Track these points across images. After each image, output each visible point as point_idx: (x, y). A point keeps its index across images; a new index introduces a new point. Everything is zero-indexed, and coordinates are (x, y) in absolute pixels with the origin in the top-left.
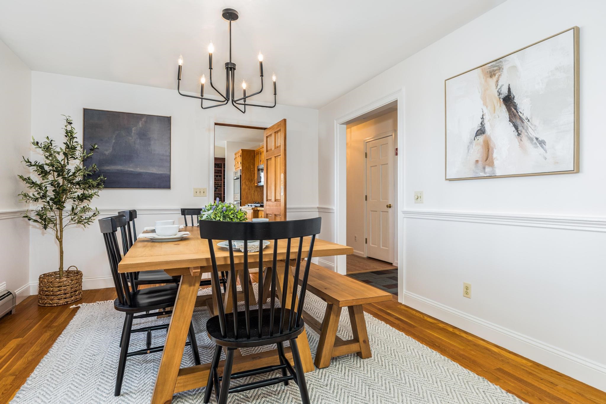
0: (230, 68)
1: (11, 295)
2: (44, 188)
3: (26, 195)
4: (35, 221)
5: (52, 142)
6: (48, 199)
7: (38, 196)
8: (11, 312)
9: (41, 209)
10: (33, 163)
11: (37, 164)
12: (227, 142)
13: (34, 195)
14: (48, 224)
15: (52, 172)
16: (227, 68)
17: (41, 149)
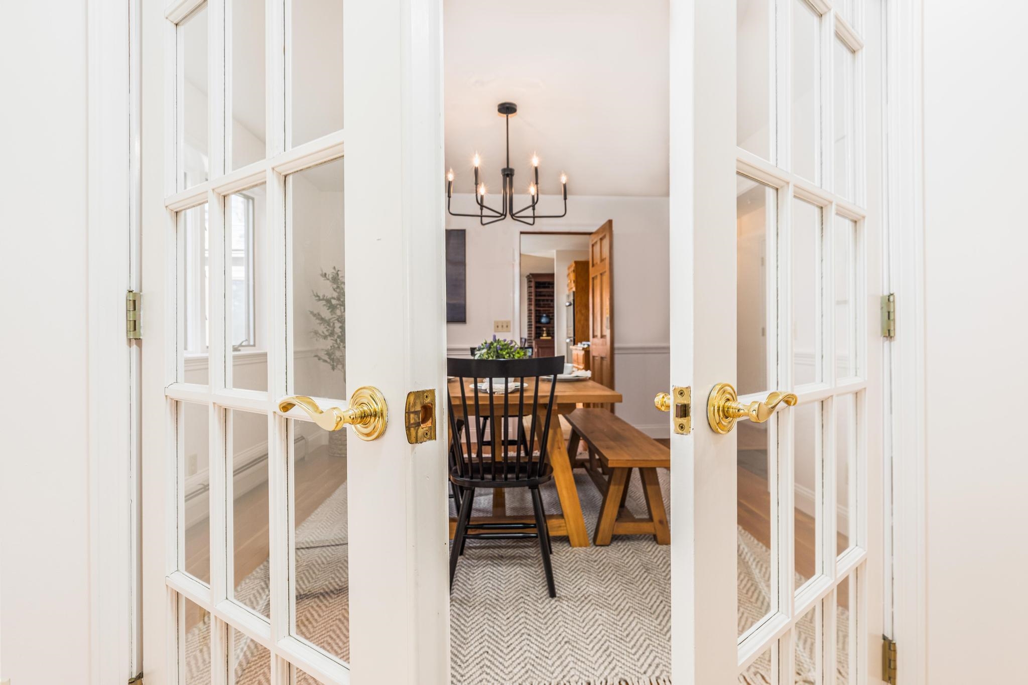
0: (508, 173)
1: (303, 441)
2: (332, 324)
3: (316, 333)
4: (325, 361)
5: (339, 272)
6: (336, 336)
7: (327, 333)
8: (304, 458)
9: (330, 348)
10: (321, 297)
11: (325, 298)
12: (557, 251)
13: (323, 332)
14: (337, 364)
15: (338, 306)
16: (504, 175)
17: (328, 281)
